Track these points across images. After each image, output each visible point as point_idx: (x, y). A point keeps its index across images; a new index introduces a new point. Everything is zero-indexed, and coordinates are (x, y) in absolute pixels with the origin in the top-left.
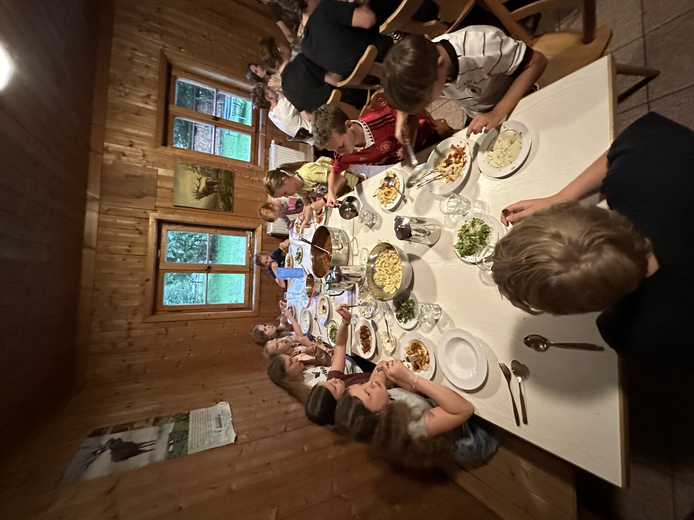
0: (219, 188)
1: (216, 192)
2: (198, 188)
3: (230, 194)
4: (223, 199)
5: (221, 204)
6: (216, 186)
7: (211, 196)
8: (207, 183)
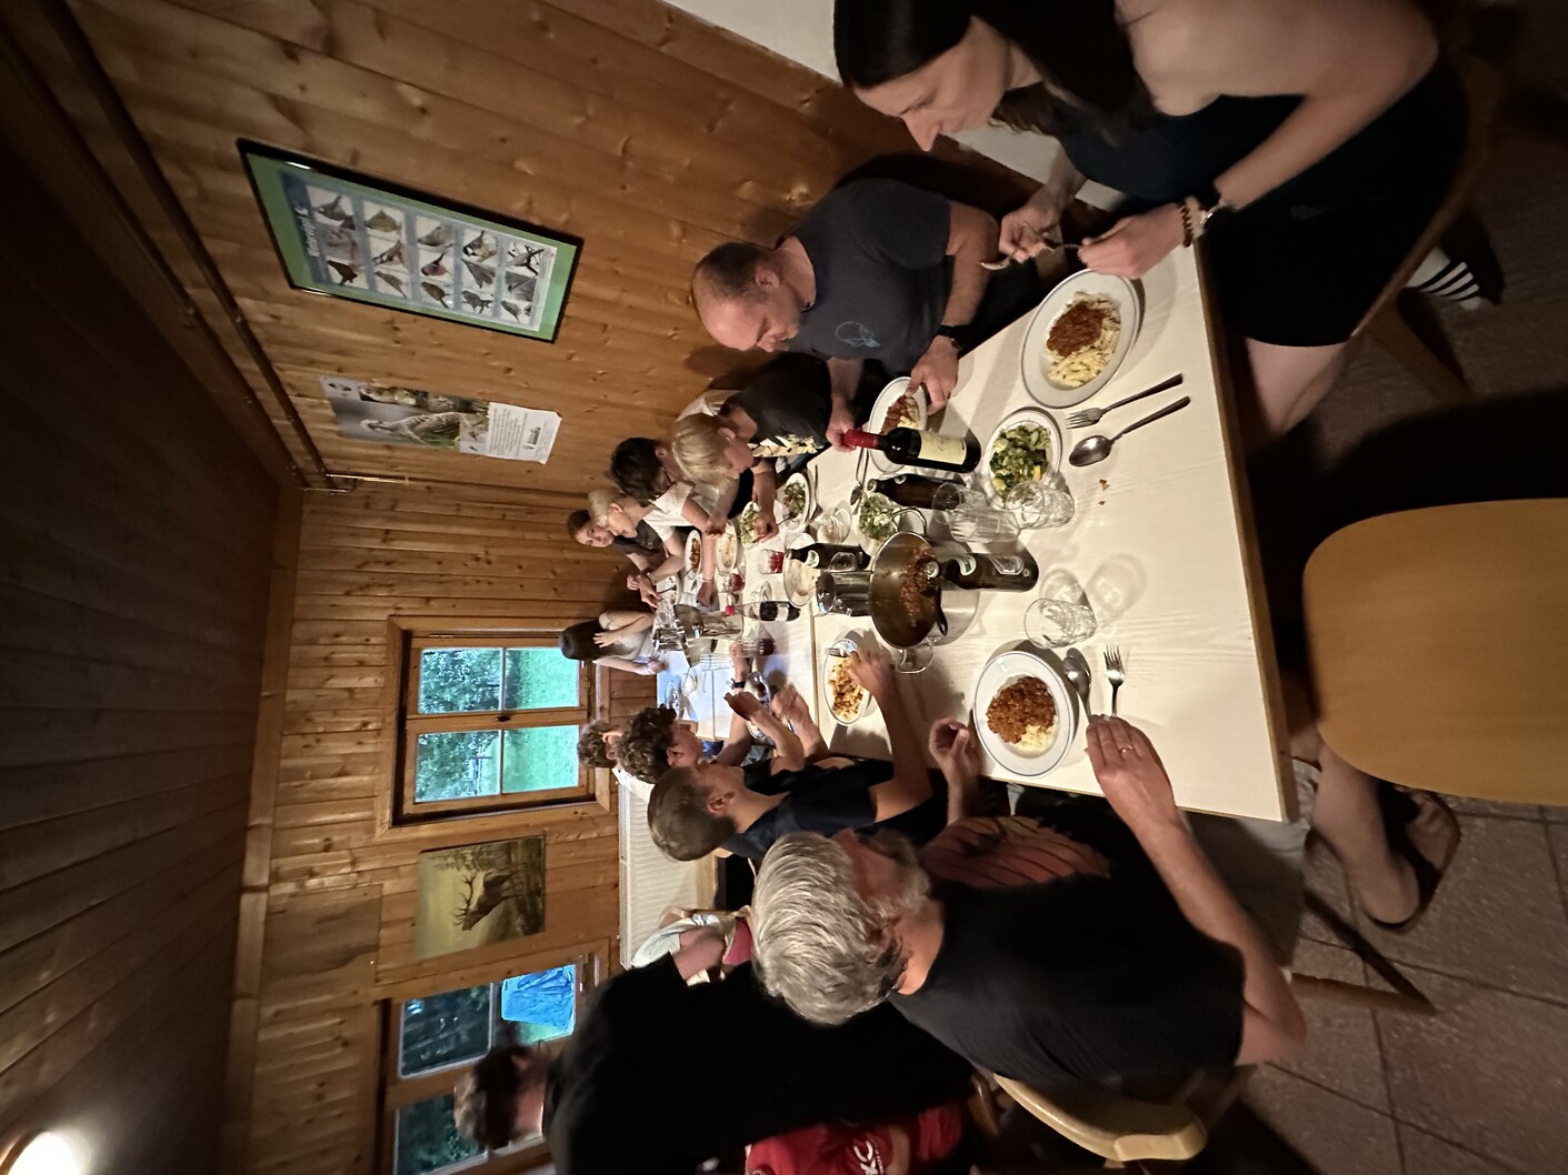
0: (513, 886)
1: (506, 898)
2: (468, 902)
3: (538, 892)
4: (522, 910)
5: (518, 922)
6: (506, 884)
7: (496, 911)
8: (487, 885)
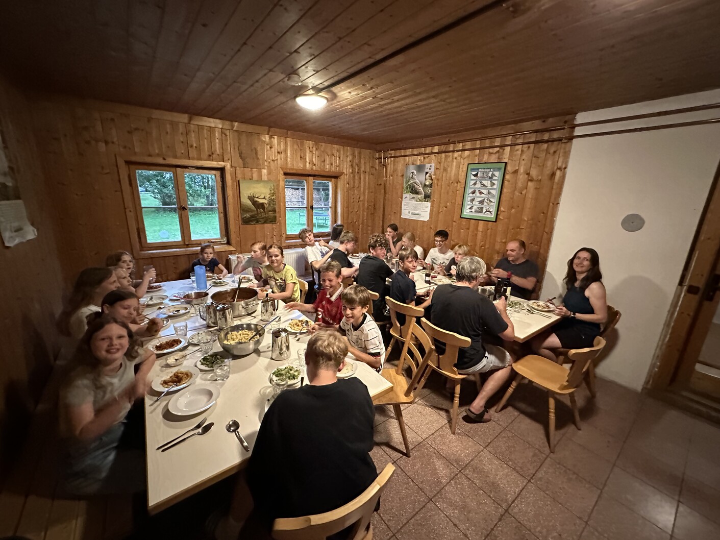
3: (257, 222)
4: (252, 216)
5: (248, 215)
7: (253, 207)
